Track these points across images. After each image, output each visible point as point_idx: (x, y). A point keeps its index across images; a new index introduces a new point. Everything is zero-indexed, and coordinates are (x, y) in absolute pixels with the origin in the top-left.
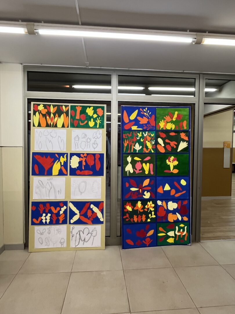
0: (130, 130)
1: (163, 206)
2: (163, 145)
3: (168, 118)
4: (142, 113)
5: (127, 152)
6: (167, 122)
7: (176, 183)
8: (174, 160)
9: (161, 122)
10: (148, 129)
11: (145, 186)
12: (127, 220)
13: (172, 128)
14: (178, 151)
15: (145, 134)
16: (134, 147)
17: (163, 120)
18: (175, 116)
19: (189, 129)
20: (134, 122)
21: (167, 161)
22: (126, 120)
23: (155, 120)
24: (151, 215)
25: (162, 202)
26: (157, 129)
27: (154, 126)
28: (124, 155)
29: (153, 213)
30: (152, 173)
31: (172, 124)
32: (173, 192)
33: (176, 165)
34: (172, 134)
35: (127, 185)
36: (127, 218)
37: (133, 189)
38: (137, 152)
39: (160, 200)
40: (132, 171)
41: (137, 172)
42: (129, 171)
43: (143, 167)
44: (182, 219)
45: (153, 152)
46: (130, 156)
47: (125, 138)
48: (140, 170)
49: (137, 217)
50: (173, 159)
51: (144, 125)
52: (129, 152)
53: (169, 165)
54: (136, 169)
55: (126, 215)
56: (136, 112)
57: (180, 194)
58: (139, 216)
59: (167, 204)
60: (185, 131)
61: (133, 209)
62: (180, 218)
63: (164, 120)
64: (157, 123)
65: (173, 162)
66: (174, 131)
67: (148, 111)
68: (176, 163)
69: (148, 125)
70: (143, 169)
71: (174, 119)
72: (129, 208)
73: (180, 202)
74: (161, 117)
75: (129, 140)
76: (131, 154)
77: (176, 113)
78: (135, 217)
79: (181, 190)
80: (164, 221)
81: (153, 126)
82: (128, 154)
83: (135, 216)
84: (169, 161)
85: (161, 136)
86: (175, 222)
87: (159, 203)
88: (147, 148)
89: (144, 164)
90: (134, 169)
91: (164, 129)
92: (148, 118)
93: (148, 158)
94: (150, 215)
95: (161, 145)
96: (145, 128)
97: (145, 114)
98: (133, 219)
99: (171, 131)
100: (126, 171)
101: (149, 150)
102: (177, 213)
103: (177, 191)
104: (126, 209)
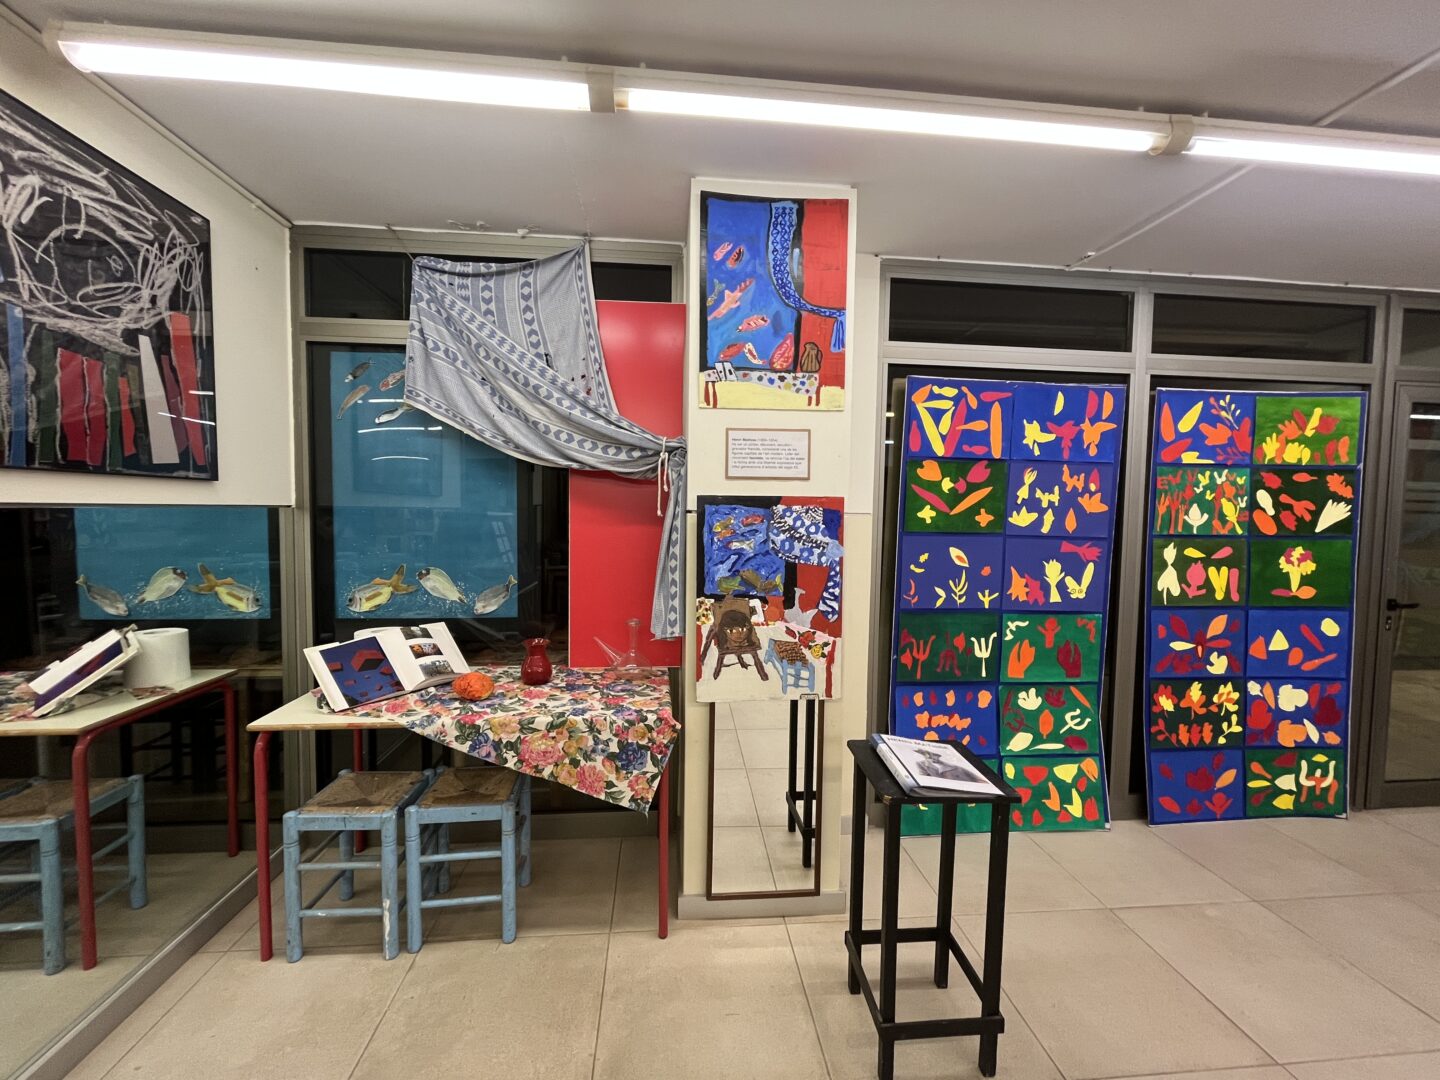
0: (1178, 464)
1: (1264, 698)
2: (1271, 512)
3: (1290, 428)
4: (1213, 411)
5: (1165, 533)
6: (1288, 442)
7: (1305, 630)
8: (1302, 560)
9: (1268, 439)
10: (1229, 463)
11: (1214, 638)
12: (1160, 738)
13: (1300, 460)
14: (1318, 530)
15: (1220, 476)
16: (1186, 517)
17: (1274, 435)
18: (1314, 422)
19: (1359, 462)
20: (1189, 440)
21: (1280, 561)
22: (1168, 436)
23: (1253, 433)
24: (1230, 726)
25: (1262, 686)
26: (1257, 461)
27: (1249, 452)
28: (1157, 542)
29: (1234, 718)
30: (1235, 597)
31: (1303, 446)
32: (1296, 657)
33: (1309, 573)
34: (1301, 477)
35: (1161, 631)
36: (1160, 732)
37: (1179, 646)
38: (1195, 532)
39: (1255, 679)
40: (1176, 592)
41: (1192, 593)
42: (1168, 589)
43: (1208, 580)
44: (1322, 738)
45: (1240, 531)
46: (1172, 544)
47: (1161, 487)
48: (1199, 588)
49: (1189, 731)
50: (1301, 555)
51: (1218, 450)
52: (1172, 532)
53: (1288, 573)
54: (1189, 586)
55: (1157, 724)
56: (1197, 410)
57: (1317, 662)
58: (1195, 725)
59: (1276, 693)
60: (1341, 470)
61: (1176, 706)
62: (1315, 736)
63: (1279, 433)
64: (1256, 443)
65: (1299, 566)
66: (1308, 469)
67: (1233, 406)
68: (1310, 567)
69: (1229, 450)
70: (1208, 585)
71: (1309, 433)
72: (1167, 704)
73: (1317, 685)
74: (1270, 425)
75: (1172, 495)
76: (1178, 540)
77: (1318, 412)
78: (1183, 728)
79: (1322, 650)
80: (1267, 743)
81: (1243, 454)
82: (1169, 538)
83: (1181, 726)
84: (1289, 561)
85: (1267, 485)
86: (1299, 747)
87: (1254, 688)
88: (1222, 518)
89: (1212, 570)
90: (1183, 585)
91: (1278, 462)
92: (1231, 428)
93: (1225, 552)
94: (1225, 725)
95: (1264, 510)
96: (1220, 458)
97: (1223, 414)
98: (1178, 735)
99: (1298, 468)
100: (1160, 589)
101: (1228, 527)
102: (1306, 721)
103: (1310, 653)
104: (1157, 703)
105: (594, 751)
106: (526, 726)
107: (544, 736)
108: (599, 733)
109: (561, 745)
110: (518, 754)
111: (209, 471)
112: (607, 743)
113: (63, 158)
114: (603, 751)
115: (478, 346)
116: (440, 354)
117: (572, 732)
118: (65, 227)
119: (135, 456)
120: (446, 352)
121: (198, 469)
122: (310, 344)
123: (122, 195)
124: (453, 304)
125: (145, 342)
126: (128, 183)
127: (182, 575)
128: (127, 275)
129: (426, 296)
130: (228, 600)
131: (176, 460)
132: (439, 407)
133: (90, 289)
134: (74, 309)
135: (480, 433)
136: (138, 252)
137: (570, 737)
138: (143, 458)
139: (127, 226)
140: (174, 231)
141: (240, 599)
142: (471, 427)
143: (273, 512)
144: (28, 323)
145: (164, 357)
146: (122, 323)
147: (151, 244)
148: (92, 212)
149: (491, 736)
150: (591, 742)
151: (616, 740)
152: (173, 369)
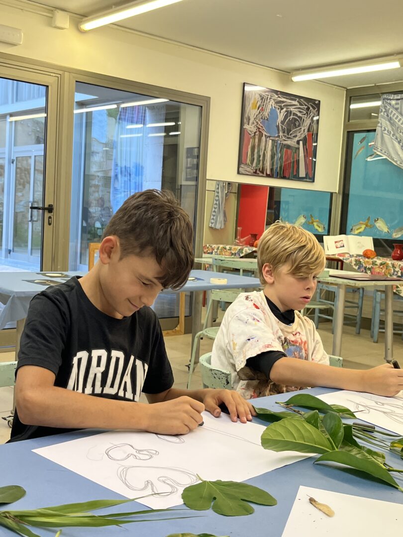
105: (393, 274)
106: (374, 263)
107: (379, 267)
108: (395, 268)
109: (383, 271)
110: (371, 272)
111: (313, 180)
112: (397, 272)
113: (290, 101)
114: (396, 275)
115: (398, 128)
116: (386, 132)
117: (387, 266)
118: (289, 118)
119: (296, 175)
120: (388, 131)
121: (310, 179)
122: (348, 132)
123: (301, 104)
124: (392, 112)
125: (301, 143)
126: (302, 100)
127: (305, 218)
128: (299, 126)
129: (384, 110)
130: (317, 227)
131: (304, 176)
132: (385, 152)
133: (291, 132)
134: (288, 138)
135: (396, 162)
136: (302, 118)
137: (387, 269)
138: (297, 175)
139: (300, 112)
140: (311, 108)
141: (319, 227)
142: (393, 160)
143: (332, 194)
144: (280, 143)
145: (305, 146)
146: (297, 139)
147: (305, 114)
148: (294, 112)
149: (364, 264)
150: (392, 271)
151: (400, 271)
152: (307, 149)
